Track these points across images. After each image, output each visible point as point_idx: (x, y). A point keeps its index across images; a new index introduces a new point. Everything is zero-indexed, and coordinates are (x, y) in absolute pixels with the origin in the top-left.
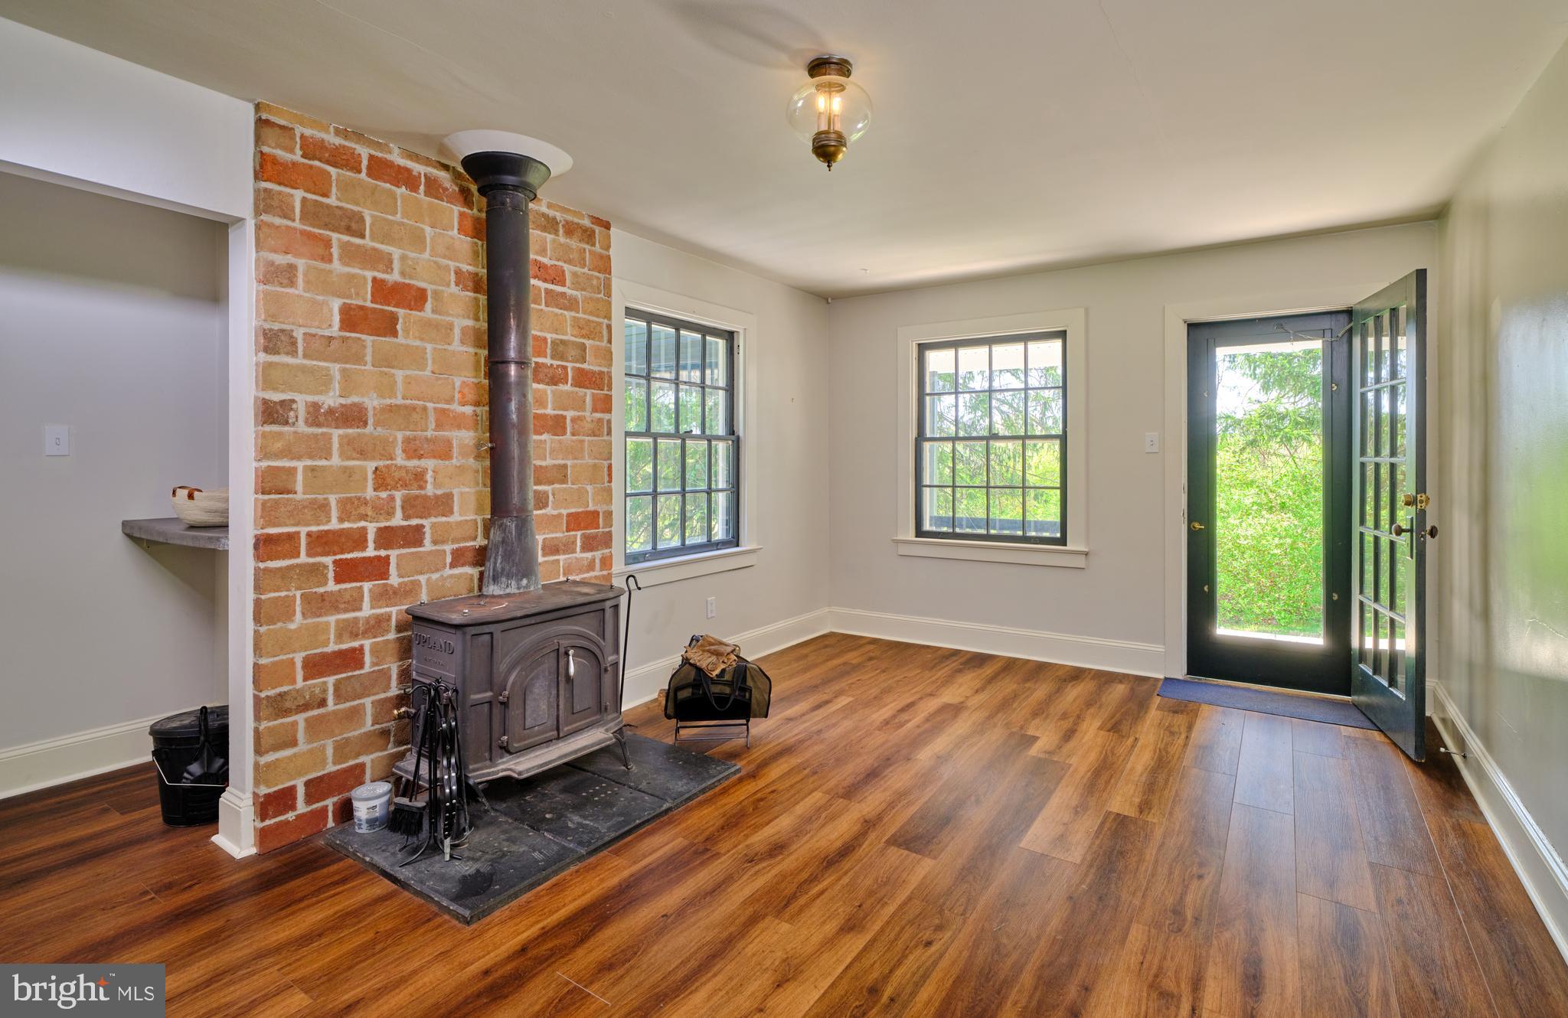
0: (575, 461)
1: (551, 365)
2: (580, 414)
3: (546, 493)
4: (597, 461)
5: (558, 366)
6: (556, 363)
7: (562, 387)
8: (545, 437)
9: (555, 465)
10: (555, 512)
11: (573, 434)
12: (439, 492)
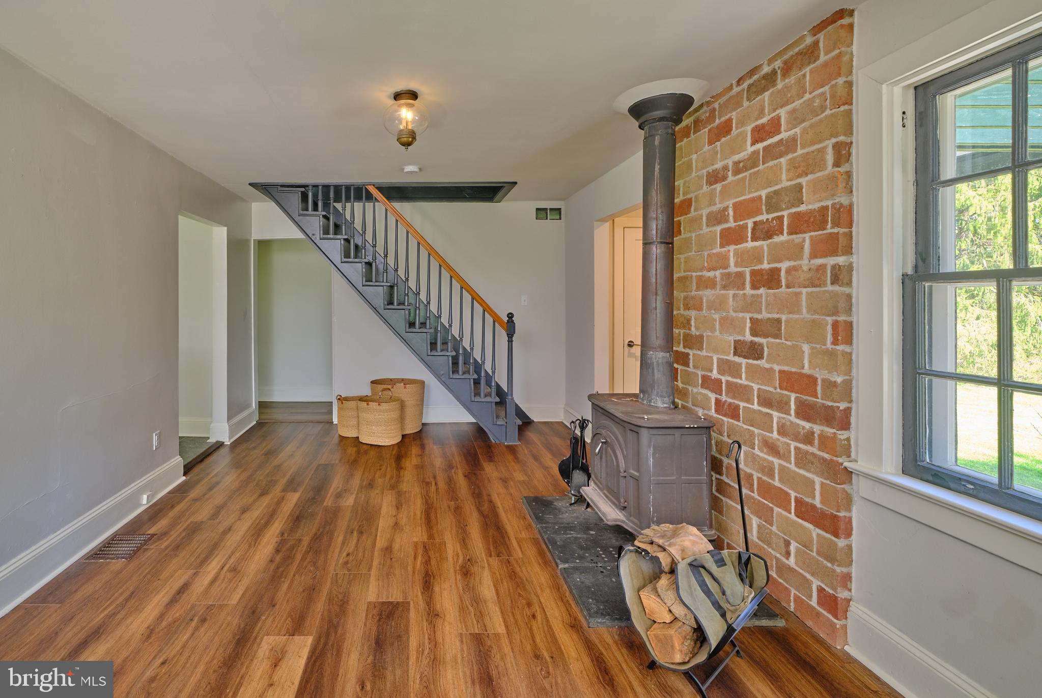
0: (791, 316)
1: (767, 219)
2: (795, 263)
3: (761, 345)
4: (816, 317)
5: (773, 219)
6: (771, 216)
7: (777, 239)
8: (762, 291)
9: (769, 319)
10: (767, 366)
11: (788, 287)
12: (698, 334)
